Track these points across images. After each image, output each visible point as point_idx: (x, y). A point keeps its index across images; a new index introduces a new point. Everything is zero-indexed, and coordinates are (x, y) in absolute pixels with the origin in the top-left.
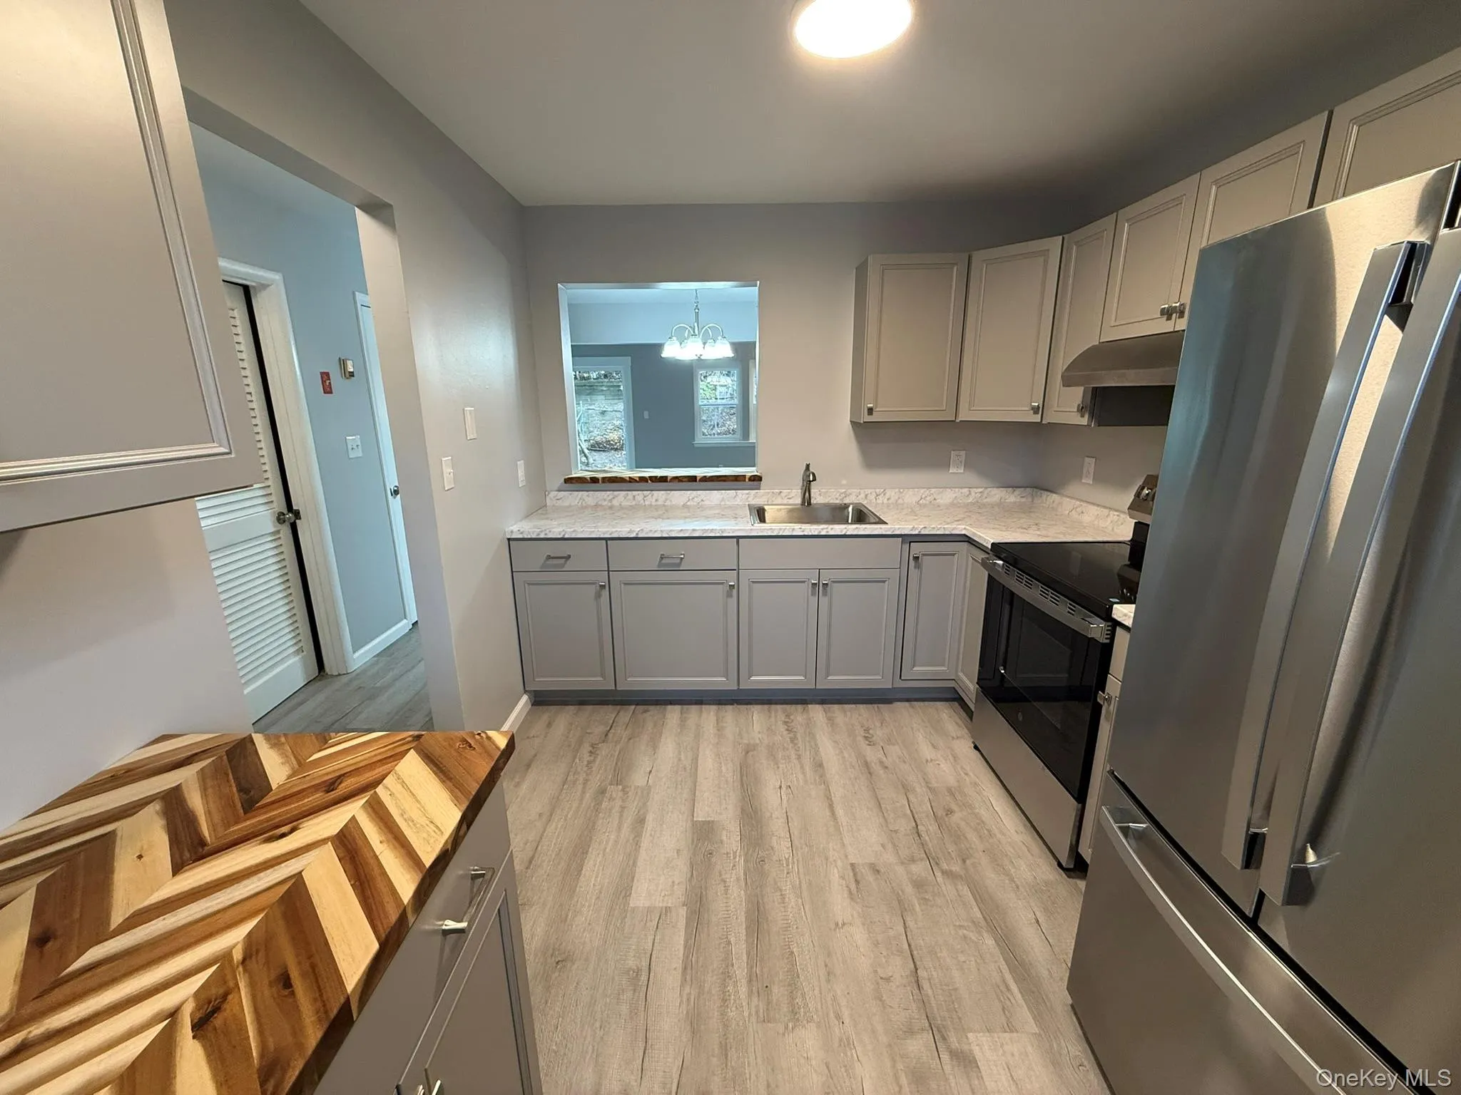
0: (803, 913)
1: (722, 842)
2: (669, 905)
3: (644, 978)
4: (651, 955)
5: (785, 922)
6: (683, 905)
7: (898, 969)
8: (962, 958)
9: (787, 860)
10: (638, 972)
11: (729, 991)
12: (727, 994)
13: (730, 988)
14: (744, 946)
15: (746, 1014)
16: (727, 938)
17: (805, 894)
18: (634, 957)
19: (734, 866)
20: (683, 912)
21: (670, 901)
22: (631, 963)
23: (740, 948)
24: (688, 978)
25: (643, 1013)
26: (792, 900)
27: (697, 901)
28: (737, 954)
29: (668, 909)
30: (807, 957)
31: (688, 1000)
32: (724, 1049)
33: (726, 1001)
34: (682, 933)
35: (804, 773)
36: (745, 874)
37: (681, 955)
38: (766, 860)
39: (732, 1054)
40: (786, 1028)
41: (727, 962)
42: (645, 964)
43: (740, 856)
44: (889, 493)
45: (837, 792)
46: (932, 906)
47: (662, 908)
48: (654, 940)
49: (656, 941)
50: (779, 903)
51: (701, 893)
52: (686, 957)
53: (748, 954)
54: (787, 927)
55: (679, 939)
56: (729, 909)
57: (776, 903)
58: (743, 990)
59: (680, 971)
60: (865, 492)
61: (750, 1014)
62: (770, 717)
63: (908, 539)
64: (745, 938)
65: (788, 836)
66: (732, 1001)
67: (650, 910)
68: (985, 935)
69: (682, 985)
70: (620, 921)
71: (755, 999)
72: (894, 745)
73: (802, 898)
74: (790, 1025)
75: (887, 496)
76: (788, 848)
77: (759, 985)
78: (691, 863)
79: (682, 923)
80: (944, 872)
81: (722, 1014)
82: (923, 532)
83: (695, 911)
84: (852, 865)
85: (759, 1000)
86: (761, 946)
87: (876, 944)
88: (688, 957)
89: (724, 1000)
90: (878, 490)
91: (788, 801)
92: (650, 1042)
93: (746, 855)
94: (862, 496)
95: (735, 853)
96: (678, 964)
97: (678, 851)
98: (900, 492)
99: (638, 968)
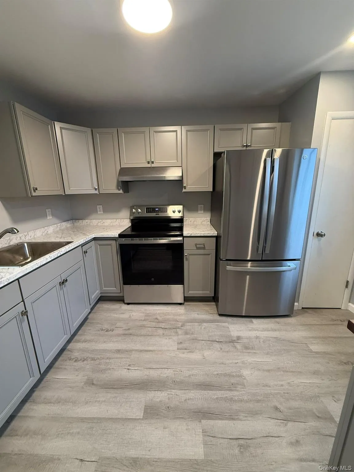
0: (200, 368)
1: (161, 401)
2: (201, 431)
3: (241, 442)
4: (230, 439)
5: (205, 375)
6: (201, 422)
7: (217, 346)
8: (211, 331)
9: (174, 371)
10: (240, 446)
11: (237, 399)
12: (238, 399)
13: (236, 398)
14: (217, 392)
15: (244, 392)
16: (215, 399)
17: (192, 366)
18: (233, 450)
19: (177, 395)
20: (204, 422)
21: (199, 430)
22: (237, 451)
23: (219, 394)
24: (236, 417)
25: (258, 440)
26: (194, 372)
27: (198, 414)
28: (221, 395)
29: (204, 431)
30: (218, 369)
31: (246, 417)
32: (258, 401)
33: (241, 400)
34: (217, 421)
35: (122, 358)
36: (182, 390)
37: (227, 421)
38: (174, 380)
39: (259, 398)
40: (244, 379)
41: (226, 399)
42: (235, 442)
43: (171, 392)
44: (30, 233)
45: (138, 347)
46: (195, 332)
47: (203, 435)
48: (222, 438)
49: (222, 437)
50: (196, 376)
51: (193, 412)
52: (227, 419)
53: (221, 390)
54: (207, 375)
55: (220, 423)
56: (201, 398)
57: (196, 378)
58: (236, 393)
59: (235, 421)
60: (19, 236)
61: (244, 391)
62: (65, 369)
63: (82, 245)
64: (214, 392)
65: (161, 369)
66: (241, 398)
67: (205, 444)
68: (203, 324)
69: (241, 420)
70: (214, 464)
71: (238, 389)
72: (116, 324)
73: (194, 368)
74: (243, 378)
75: (30, 235)
76: (168, 370)
77: (232, 387)
78: (174, 419)
79: (211, 422)
80: (182, 326)
81: (247, 402)
82: (86, 241)
83: (203, 415)
84: (178, 349)
85: (238, 387)
86: (216, 385)
87: (210, 349)
88: (227, 418)
89: (241, 401)
90: (25, 234)
91: (139, 367)
92: (268, 435)
93: (170, 389)
94: (18, 238)
95: (168, 394)
96: (230, 423)
97: (165, 428)
98: (34, 232)
99: (238, 446)
